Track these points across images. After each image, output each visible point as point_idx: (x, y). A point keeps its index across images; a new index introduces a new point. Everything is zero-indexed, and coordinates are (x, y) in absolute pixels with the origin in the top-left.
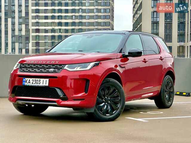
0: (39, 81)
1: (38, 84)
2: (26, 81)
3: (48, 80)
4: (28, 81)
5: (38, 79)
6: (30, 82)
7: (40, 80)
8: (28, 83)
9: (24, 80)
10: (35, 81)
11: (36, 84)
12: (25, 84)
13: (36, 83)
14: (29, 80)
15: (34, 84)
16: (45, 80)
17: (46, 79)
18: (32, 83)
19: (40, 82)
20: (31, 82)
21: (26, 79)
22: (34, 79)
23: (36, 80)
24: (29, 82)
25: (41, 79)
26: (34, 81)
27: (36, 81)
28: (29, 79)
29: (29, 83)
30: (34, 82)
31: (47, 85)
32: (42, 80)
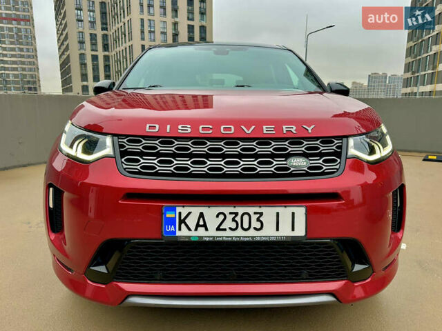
0: (254, 218)
1: (252, 233)
2: (182, 221)
3: (300, 212)
4: (192, 222)
5: (251, 210)
6: (205, 226)
7: (261, 214)
8: (193, 228)
9: (170, 215)
10: (234, 220)
11: (239, 232)
12: (178, 233)
13: (239, 225)
14: (201, 215)
15: (229, 233)
16: (285, 212)
17: (290, 209)
18: (218, 229)
19: (258, 220)
20: (213, 222)
21: (179, 209)
22: (227, 210)
23: (236, 214)
24: (198, 226)
25: (263, 210)
26: (230, 217)
27: (238, 219)
28: (195, 211)
29: (201, 230)
30: (229, 223)
31: (300, 231)
32: (269, 212)
